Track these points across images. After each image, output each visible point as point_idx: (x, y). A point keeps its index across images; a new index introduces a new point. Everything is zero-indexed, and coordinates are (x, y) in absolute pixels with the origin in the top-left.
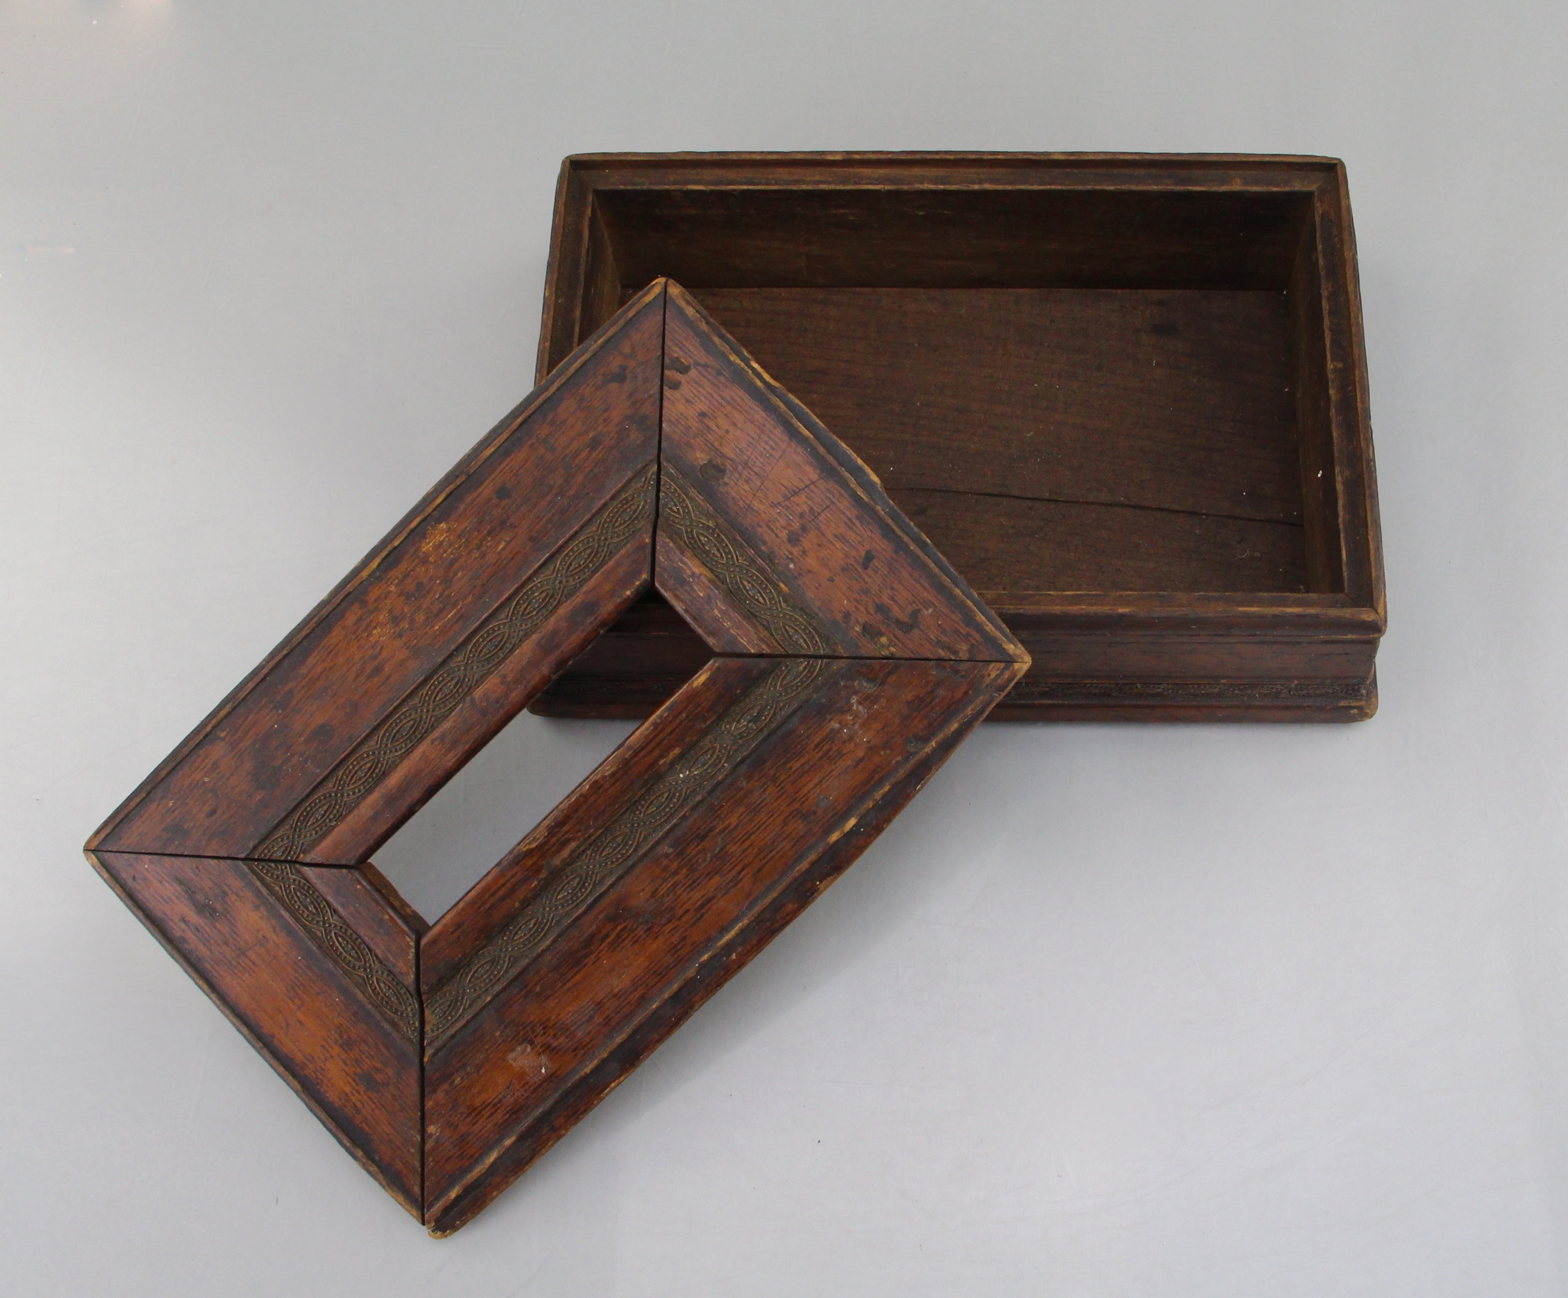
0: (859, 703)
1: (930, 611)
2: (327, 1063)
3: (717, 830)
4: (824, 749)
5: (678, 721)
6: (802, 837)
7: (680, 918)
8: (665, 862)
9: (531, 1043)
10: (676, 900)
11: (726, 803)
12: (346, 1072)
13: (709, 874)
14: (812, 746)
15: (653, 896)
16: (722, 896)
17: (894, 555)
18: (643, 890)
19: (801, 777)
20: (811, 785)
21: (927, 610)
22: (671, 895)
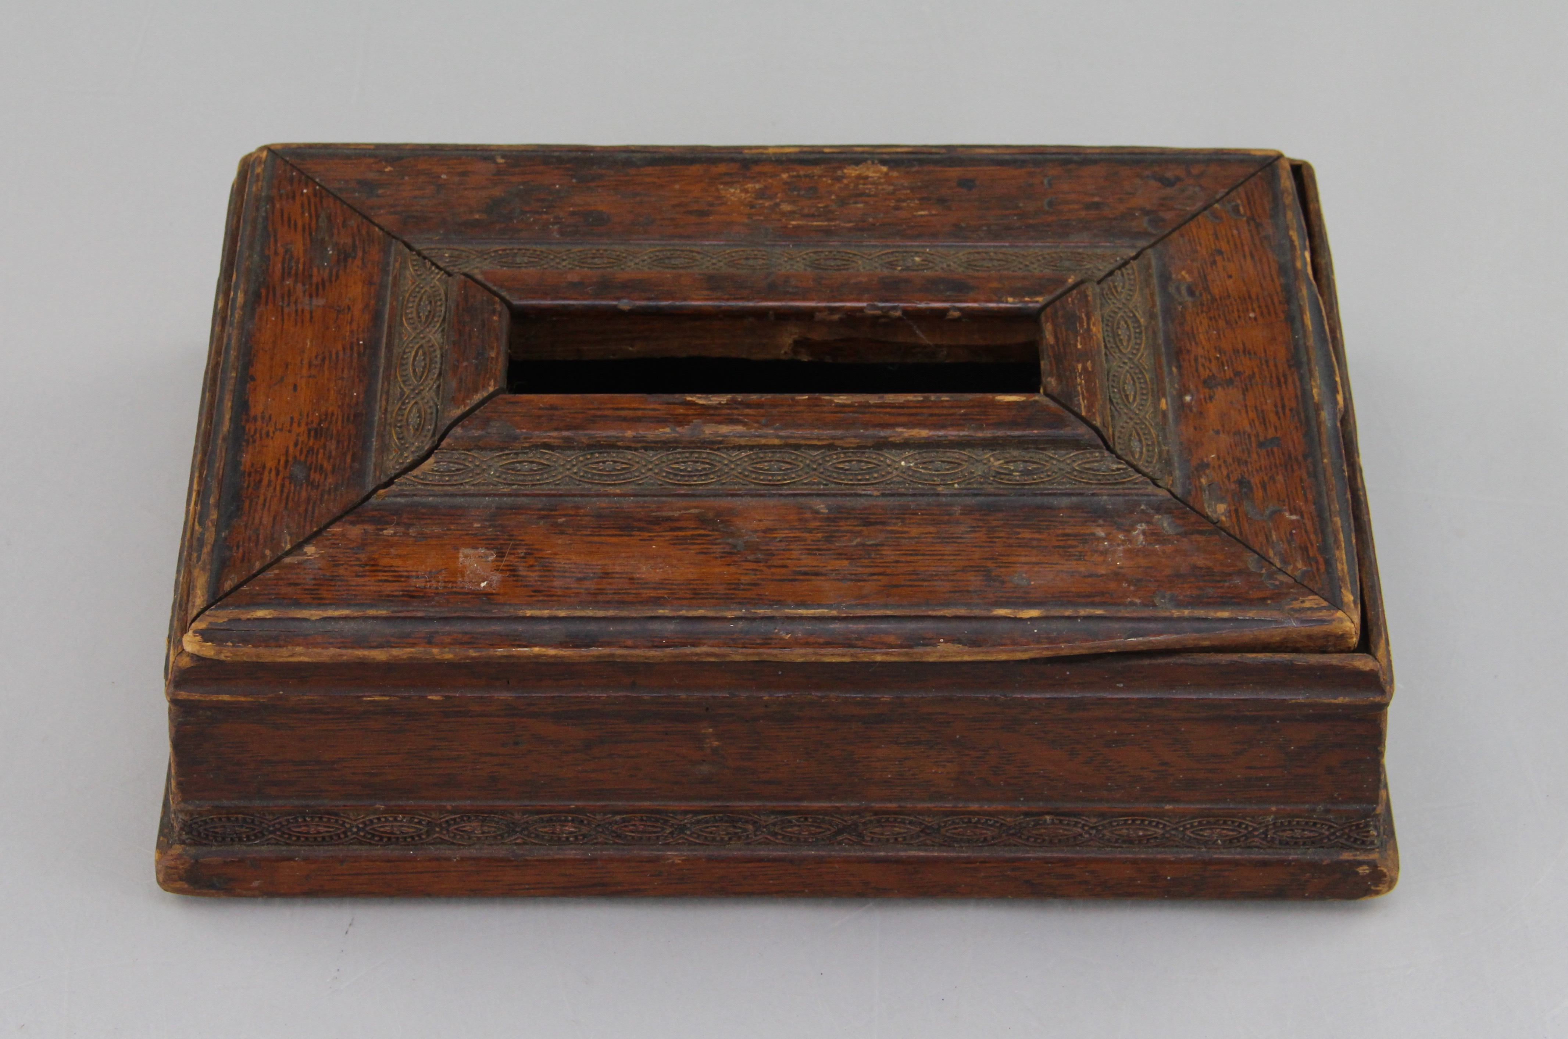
0: (1144, 533)
1: (1294, 517)
2: (278, 433)
3: (889, 528)
4: (1070, 542)
5: (952, 411)
6: (968, 591)
7: (769, 567)
8: (808, 515)
9: (501, 555)
10: (784, 550)
11: (922, 514)
12: (287, 451)
13: (840, 554)
14: (1060, 532)
15: (764, 532)
16: (834, 580)
17: (1300, 458)
18: (760, 521)
19: (1019, 546)
20: (1023, 559)
21: (1291, 514)
22: (783, 544)
